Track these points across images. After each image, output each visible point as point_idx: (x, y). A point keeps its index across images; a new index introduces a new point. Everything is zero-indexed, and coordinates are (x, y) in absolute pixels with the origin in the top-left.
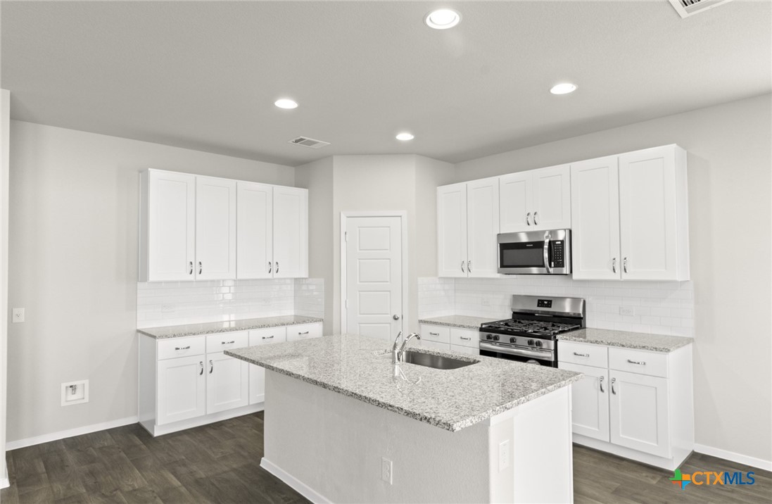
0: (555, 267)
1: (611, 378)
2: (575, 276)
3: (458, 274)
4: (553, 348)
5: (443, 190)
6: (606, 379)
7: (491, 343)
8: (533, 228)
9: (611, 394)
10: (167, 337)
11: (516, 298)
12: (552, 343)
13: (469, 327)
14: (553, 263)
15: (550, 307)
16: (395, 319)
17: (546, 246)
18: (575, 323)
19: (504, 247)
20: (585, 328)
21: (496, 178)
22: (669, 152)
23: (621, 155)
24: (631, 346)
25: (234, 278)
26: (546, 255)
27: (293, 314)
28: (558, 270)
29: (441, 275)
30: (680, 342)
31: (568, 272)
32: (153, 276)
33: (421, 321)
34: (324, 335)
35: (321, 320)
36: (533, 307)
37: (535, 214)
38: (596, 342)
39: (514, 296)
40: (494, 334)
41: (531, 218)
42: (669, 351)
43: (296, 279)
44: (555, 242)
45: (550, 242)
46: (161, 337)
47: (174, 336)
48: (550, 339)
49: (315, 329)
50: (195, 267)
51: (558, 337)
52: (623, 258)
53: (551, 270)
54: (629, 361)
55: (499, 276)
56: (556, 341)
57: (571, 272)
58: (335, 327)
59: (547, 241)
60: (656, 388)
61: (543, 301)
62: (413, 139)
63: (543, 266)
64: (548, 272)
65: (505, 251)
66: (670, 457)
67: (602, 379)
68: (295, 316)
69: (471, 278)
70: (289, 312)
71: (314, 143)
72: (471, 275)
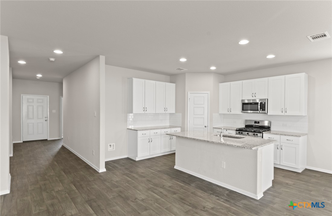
0: (262, 110)
1: (281, 145)
2: (269, 114)
3: (226, 112)
4: (262, 136)
5: (221, 84)
6: (279, 145)
7: (240, 134)
8: (254, 98)
9: (281, 150)
10: (140, 130)
11: (246, 121)
12: (262, 134)
13: (232, 130)
14: (261, 110)
15: (259, 123)
16: (205, 127)
17: (259, 104)
18: (268, 129)
19: (244, 104)
20: (271, 130)
21: (241, 81)
22: (303, 75)
23: (286, 75)
24: (288, 135)
25: (155, 113)
26: (259, 107)
27: (169, 125)
28: (263, 112)
29: (220, 113)
30: (304, 135)
31: (266, 112)
32: (134, 112)
33: (214, 128)
34: (181, 131)
35: (180, 127)
36: (253, 124)
37: (255, 93)
38: (276, 134)
39: (246, 120)
40: (241, 132)
41: (254, 95)
42: (300, 136)
43: (170, 113)
44: (262, 103)
45: (260, 103)
46: (139, 130)
47: (142, 130)
48: (261, 133)
49: (179, 130)
50: (145, 109)
51: (263, 132)
52: (285, 108)
53: (261, 112)
54: (287, 140)
55: (241, 113)
56: (263, 134)
57: (267, 112)
58: (186, 129)
59: (259, 102)
60: (296, 148)
61: (256, 122)
62: (216, 69)
63: (258, 110)
64: (260, 112)
65: (244, 105)
66: (299, 168)
67: (278, 145)
68: (170, 125)
69: (231, 114)
70: (168, 124)
71: (183, 69)
72: (231, 113)
